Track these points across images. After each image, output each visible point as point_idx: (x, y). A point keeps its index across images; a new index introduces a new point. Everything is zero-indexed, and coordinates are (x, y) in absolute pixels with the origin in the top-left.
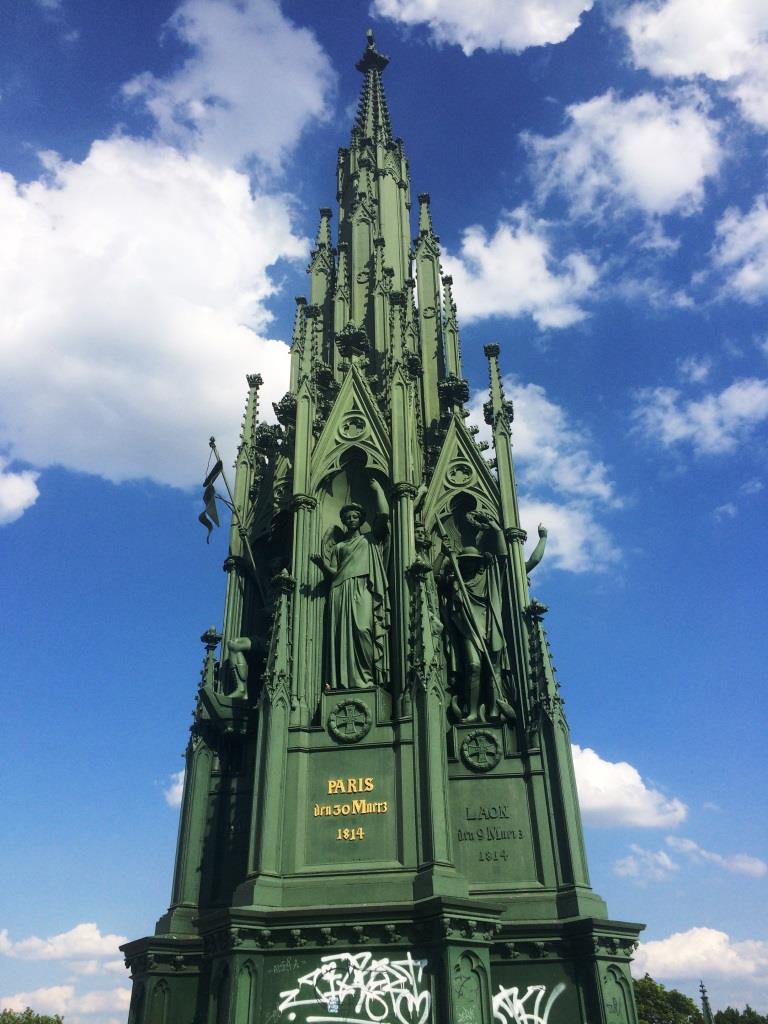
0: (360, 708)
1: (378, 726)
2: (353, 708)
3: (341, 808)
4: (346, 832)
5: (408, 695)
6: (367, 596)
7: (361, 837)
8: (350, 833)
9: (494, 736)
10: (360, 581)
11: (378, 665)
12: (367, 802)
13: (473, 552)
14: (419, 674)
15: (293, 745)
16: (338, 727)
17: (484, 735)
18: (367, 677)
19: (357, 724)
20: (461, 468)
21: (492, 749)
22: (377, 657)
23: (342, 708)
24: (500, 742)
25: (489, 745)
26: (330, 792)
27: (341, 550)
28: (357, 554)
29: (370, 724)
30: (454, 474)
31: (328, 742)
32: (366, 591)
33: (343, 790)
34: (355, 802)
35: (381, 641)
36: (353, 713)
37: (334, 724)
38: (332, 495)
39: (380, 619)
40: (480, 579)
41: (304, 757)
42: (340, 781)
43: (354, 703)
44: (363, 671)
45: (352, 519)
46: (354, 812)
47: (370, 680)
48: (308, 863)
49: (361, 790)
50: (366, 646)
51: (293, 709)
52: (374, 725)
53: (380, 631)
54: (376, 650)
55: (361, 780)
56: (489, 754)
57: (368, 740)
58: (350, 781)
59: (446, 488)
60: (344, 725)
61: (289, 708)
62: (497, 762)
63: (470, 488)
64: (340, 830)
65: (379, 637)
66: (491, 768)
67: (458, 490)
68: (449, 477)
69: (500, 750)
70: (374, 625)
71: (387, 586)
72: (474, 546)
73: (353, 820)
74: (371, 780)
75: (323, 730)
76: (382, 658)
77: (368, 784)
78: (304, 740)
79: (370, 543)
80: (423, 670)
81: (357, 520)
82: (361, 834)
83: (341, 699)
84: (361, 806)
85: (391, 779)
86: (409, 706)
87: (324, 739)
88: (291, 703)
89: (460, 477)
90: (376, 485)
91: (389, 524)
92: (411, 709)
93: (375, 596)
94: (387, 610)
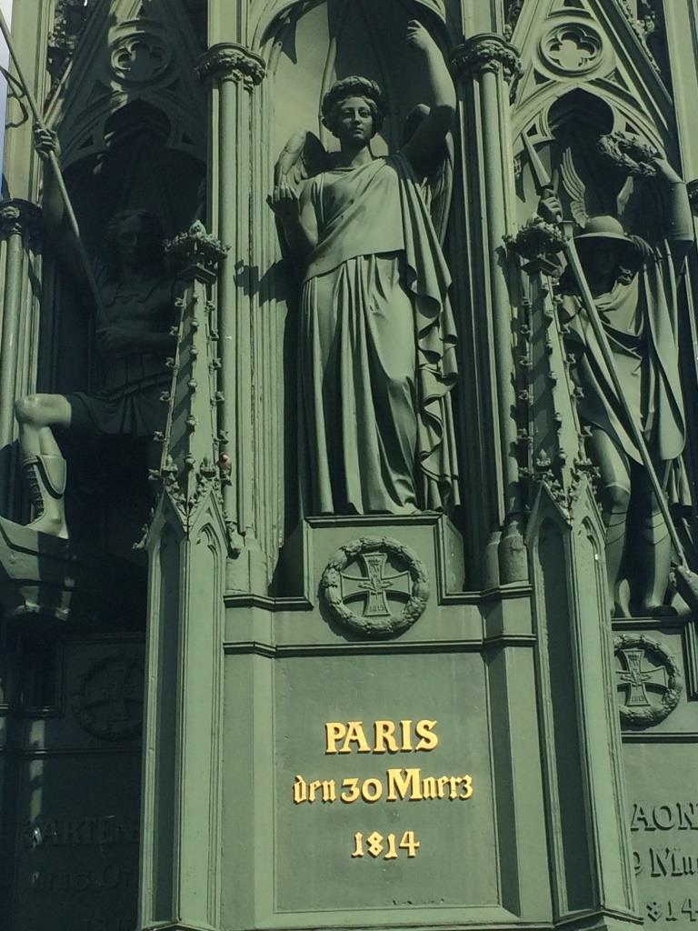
0: (400, 560)
1: (443, 602)
2: (382, 558)
3: (360, 786)
4: (376, 839)
5: (515, 535)
6: (399, 303)
7: (412, 852)
8: (386, 843)
9: (665, 648)
10: (383, 265)
11: (430, 465)
12: (423, 775)
13: (611, 227)
14: (548, 486)
15: (237, 638)
16: (347, 601)
17: (642, 645)
18: (403, 492)
19: (392, 596)
20: (574, 33)
21: (659, 677)
22: (426, 447)
23: (355, 558)
24: (678, 663)
25: (652, 667)
26: (332, 748)
27: (329, 190)
28: (372, 200)
29: (425, 598)
30: (555, 47)
31: (323, 634)
32: (399, 291)
33: (364, 746)
34: (395, 774)
35: (434, 409)
36: (382, 572)
37: (335, 594)
38: (294, 60)
39: (433, 357)
40: (625, 294)
41: (263, 667)
42: (354, 725)
43: (384, 548)
44: (394, 477)
45: (358, 117)
46: (393, 796)
47: (409, 500)
48: (282, 908)
49: (407, 746)
50: (403, 418)
51: (233, 554)
52: (433, 600)
53: (433, 387)
54: (423, 430)
55: (407, 724)
56: (652, 688)
57: (419, 633)
58: (380, 725)
59: (540, 78)
60: (363, 597)
61: (225, 552)
62: (673, 706)
63: (598, 83)
64: (359, 836)
65: (432, 400)
66: (658, 718)
67: (566, 85)
68: (548, 53)
69: (680, 680)
70: (418, 370)
71: (449, 281)
72: (614, 215)
73: (391, 813)
74: (431, 724)
75: (309, 607)
76: (438, 448)
77: (422, 732)
78: (263, 626)
79: (402, 176)
80: (559, 476)
81: (369, 120)
82: (412, 845)
83: (352, 538)
84: (409, 781)
85: (478, 726)
86: (520, 560)
87: (310, 628)
88: (229, 539)
89: (570, 55)
90: (423, 36)
91: (449, 137)
92: (525, 565)
93: (421, 302)
94: (447, 338)
